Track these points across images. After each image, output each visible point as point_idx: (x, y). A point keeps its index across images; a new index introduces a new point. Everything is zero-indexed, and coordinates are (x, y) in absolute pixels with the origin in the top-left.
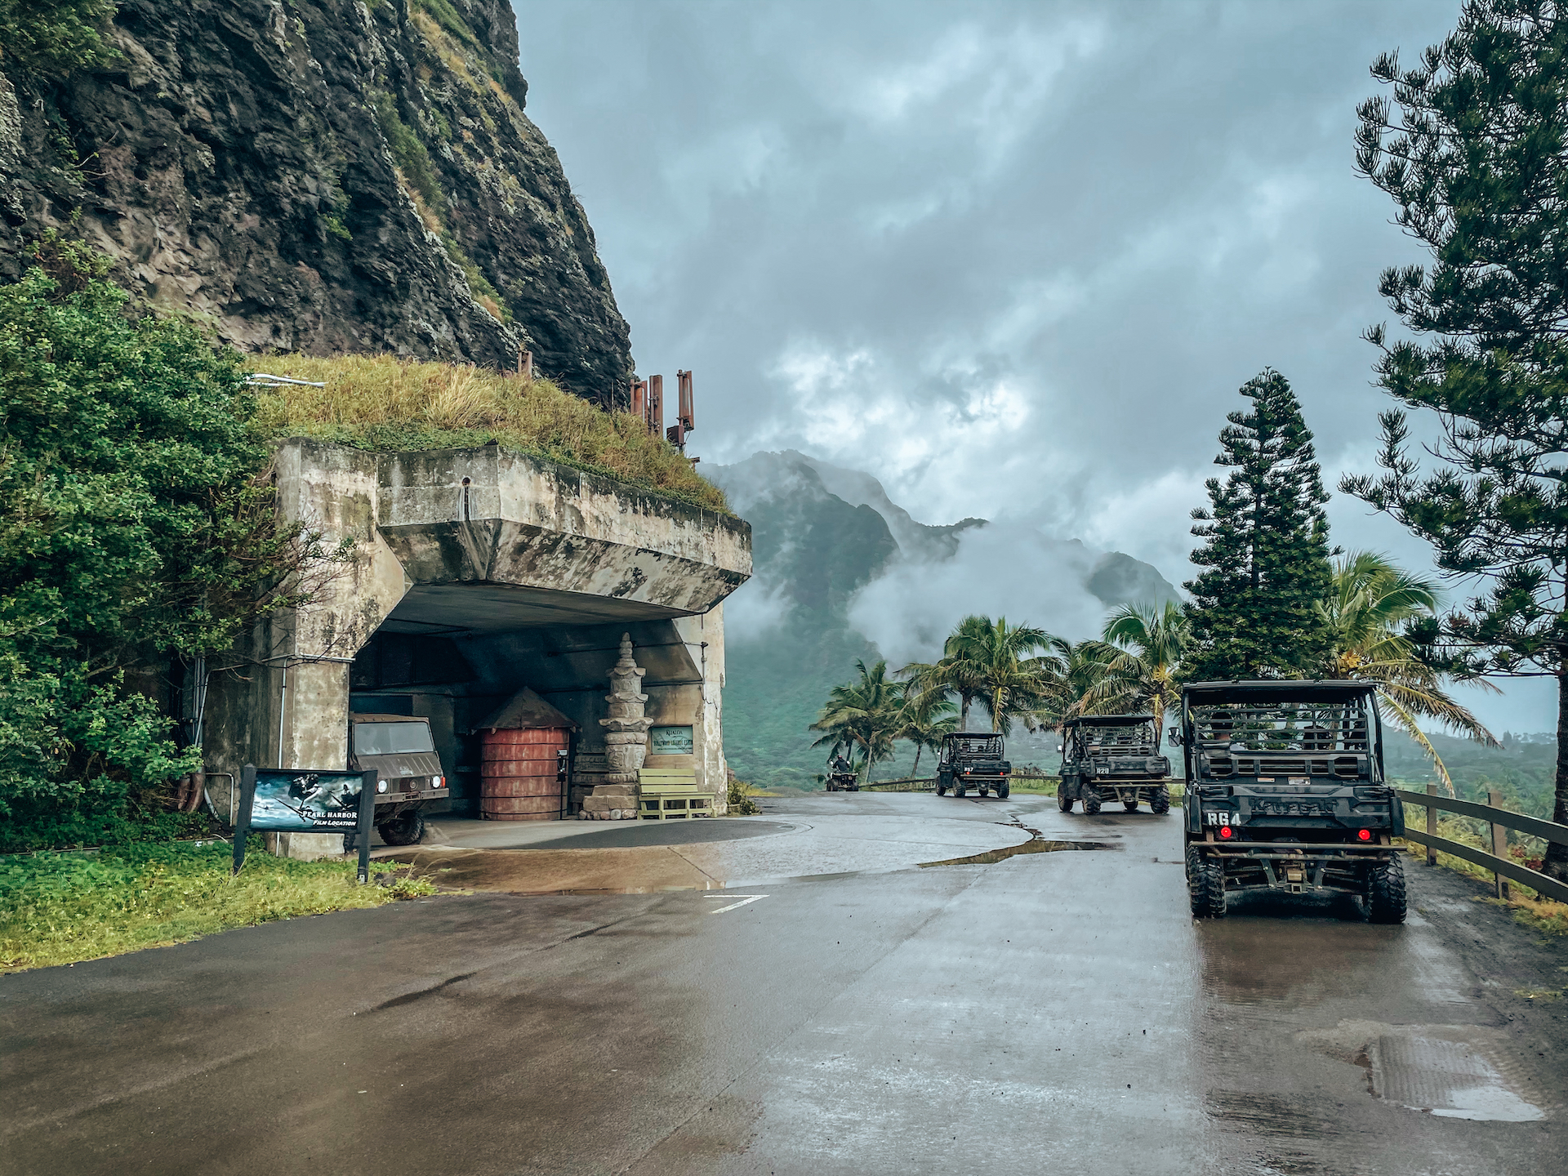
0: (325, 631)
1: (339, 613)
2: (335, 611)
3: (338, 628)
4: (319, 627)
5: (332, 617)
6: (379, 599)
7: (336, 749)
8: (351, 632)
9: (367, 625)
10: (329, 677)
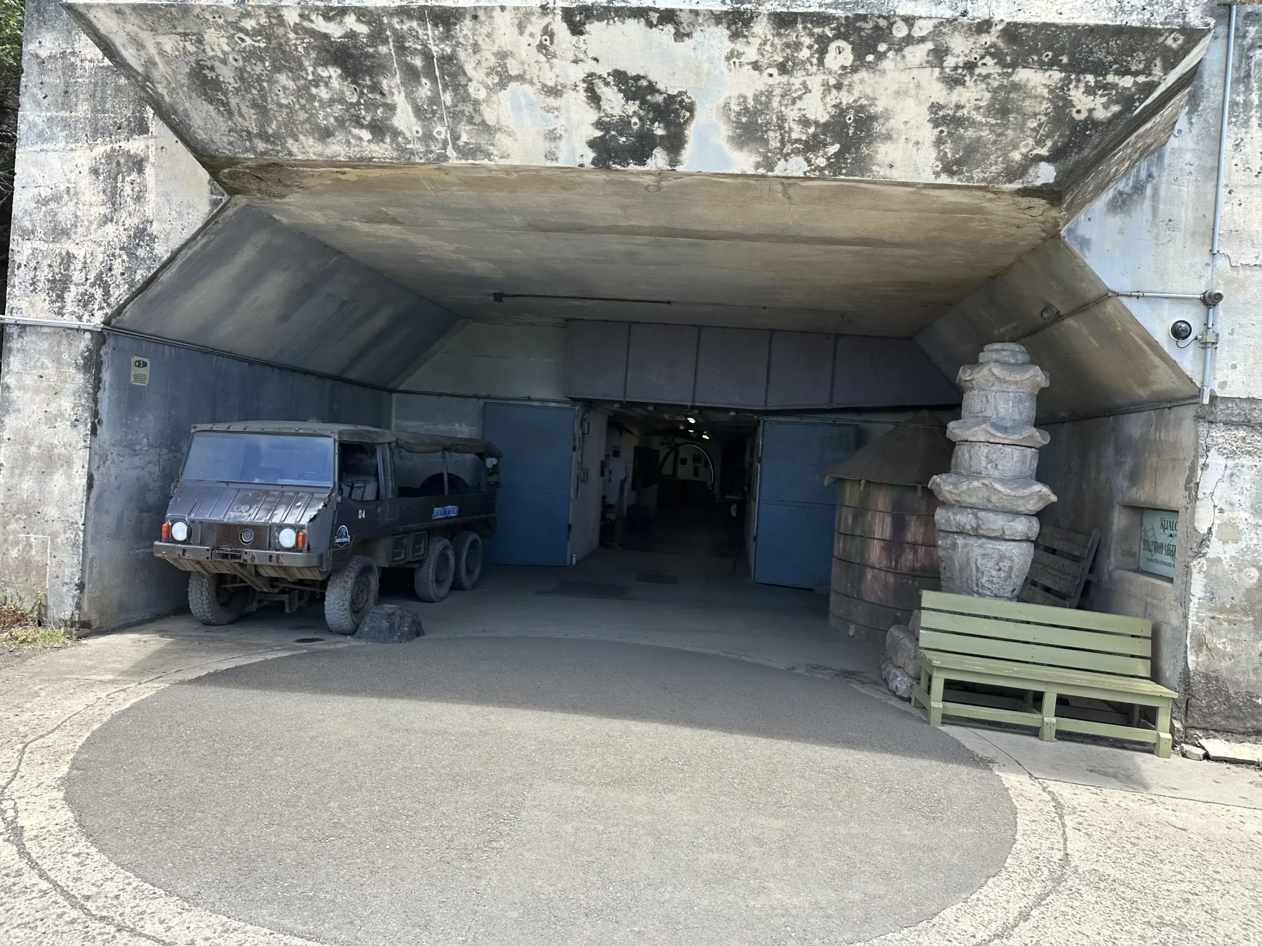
0: (53, 281)
1: (79, 253)
2: (73, 249)
3: (77, 276)
4: (44, 274)
5: (69, 258)
6: (155, 229)
7: (69, 463)
8: (100, 281)
9: (129, 271)
10: (60, 353)
